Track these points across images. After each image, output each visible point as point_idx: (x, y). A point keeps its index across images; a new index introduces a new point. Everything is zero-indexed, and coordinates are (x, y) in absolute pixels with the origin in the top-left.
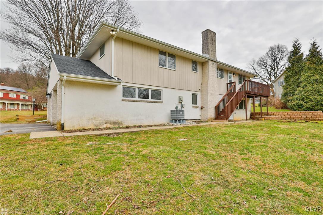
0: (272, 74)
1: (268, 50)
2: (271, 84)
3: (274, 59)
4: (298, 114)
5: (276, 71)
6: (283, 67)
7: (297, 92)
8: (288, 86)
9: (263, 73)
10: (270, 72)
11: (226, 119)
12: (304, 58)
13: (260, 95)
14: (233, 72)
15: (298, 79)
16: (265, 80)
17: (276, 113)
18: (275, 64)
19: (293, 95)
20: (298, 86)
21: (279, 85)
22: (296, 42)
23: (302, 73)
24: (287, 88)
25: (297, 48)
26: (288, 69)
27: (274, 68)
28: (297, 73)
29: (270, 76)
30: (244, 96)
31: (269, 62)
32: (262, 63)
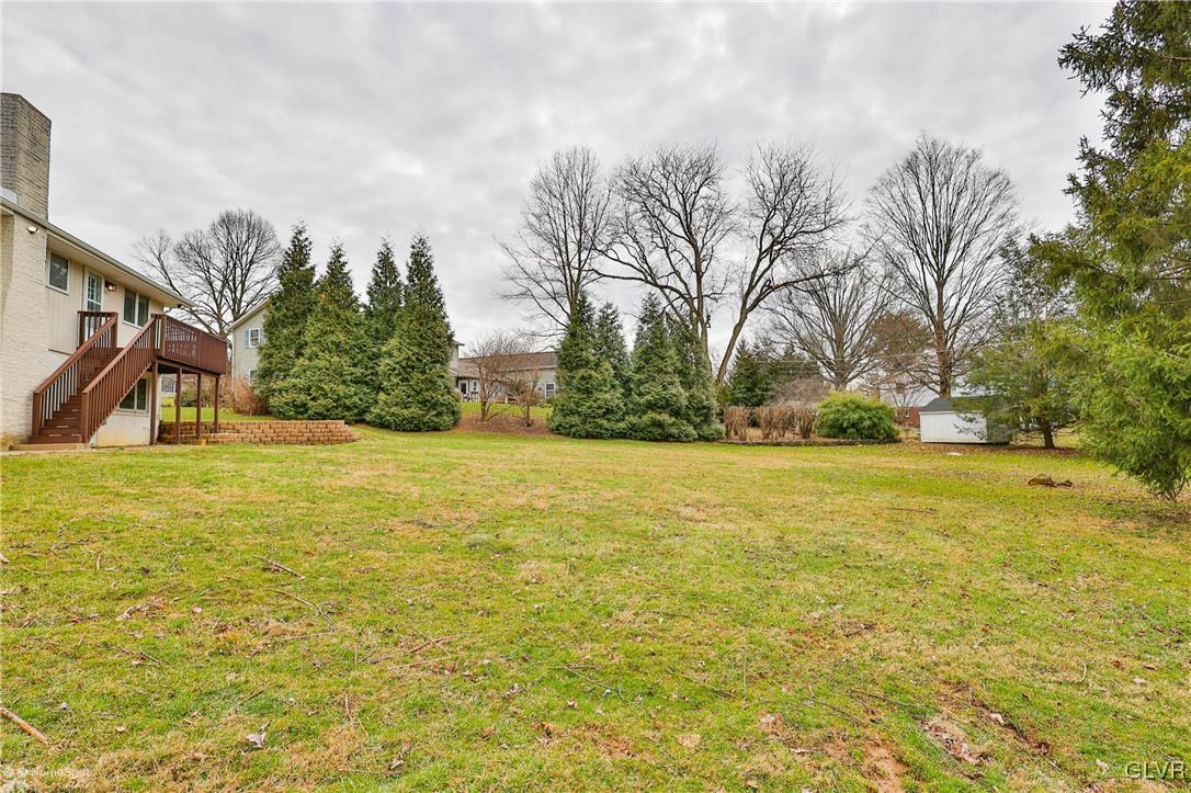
0: (224, 300)
1: (217, 219)
2: (222, 332)
3: (234, 254)
4: (296, 426)
5: (238, 295)
6: (259, 286)
7: (295, 369)
8: (273, 350)
9: (197, 291)
10: (221, 293)
11: (81, 439)
12: (314, 281)
13: (197, 368)
14: (106, 276)
15: (299, 333)
16: (200, 316)
17: (242, 424)
18: (238, 271)
19: (285, 377)
20: (299, 354)
21: (247, 341)
22: (300, 232)
23: (310, 319)
24: (271, 356)
25: (301, 248)
26: (276, 300)
27: (234, 284)
28: (299, 317)
29: (219, 307)
30: (148, 367)
31: (219, 260)
32: (194, 254)
